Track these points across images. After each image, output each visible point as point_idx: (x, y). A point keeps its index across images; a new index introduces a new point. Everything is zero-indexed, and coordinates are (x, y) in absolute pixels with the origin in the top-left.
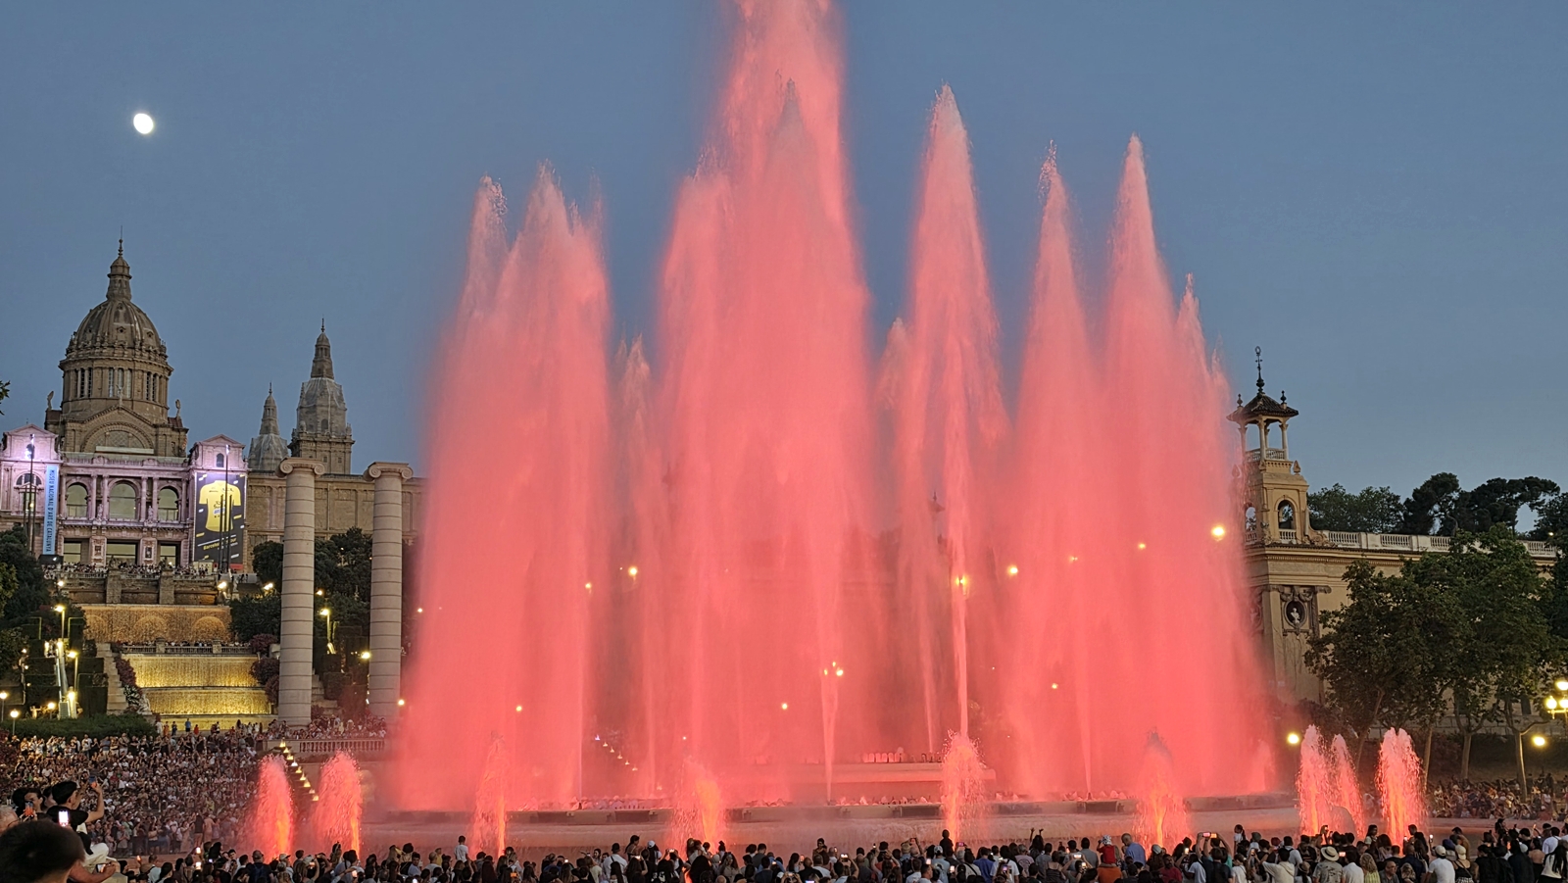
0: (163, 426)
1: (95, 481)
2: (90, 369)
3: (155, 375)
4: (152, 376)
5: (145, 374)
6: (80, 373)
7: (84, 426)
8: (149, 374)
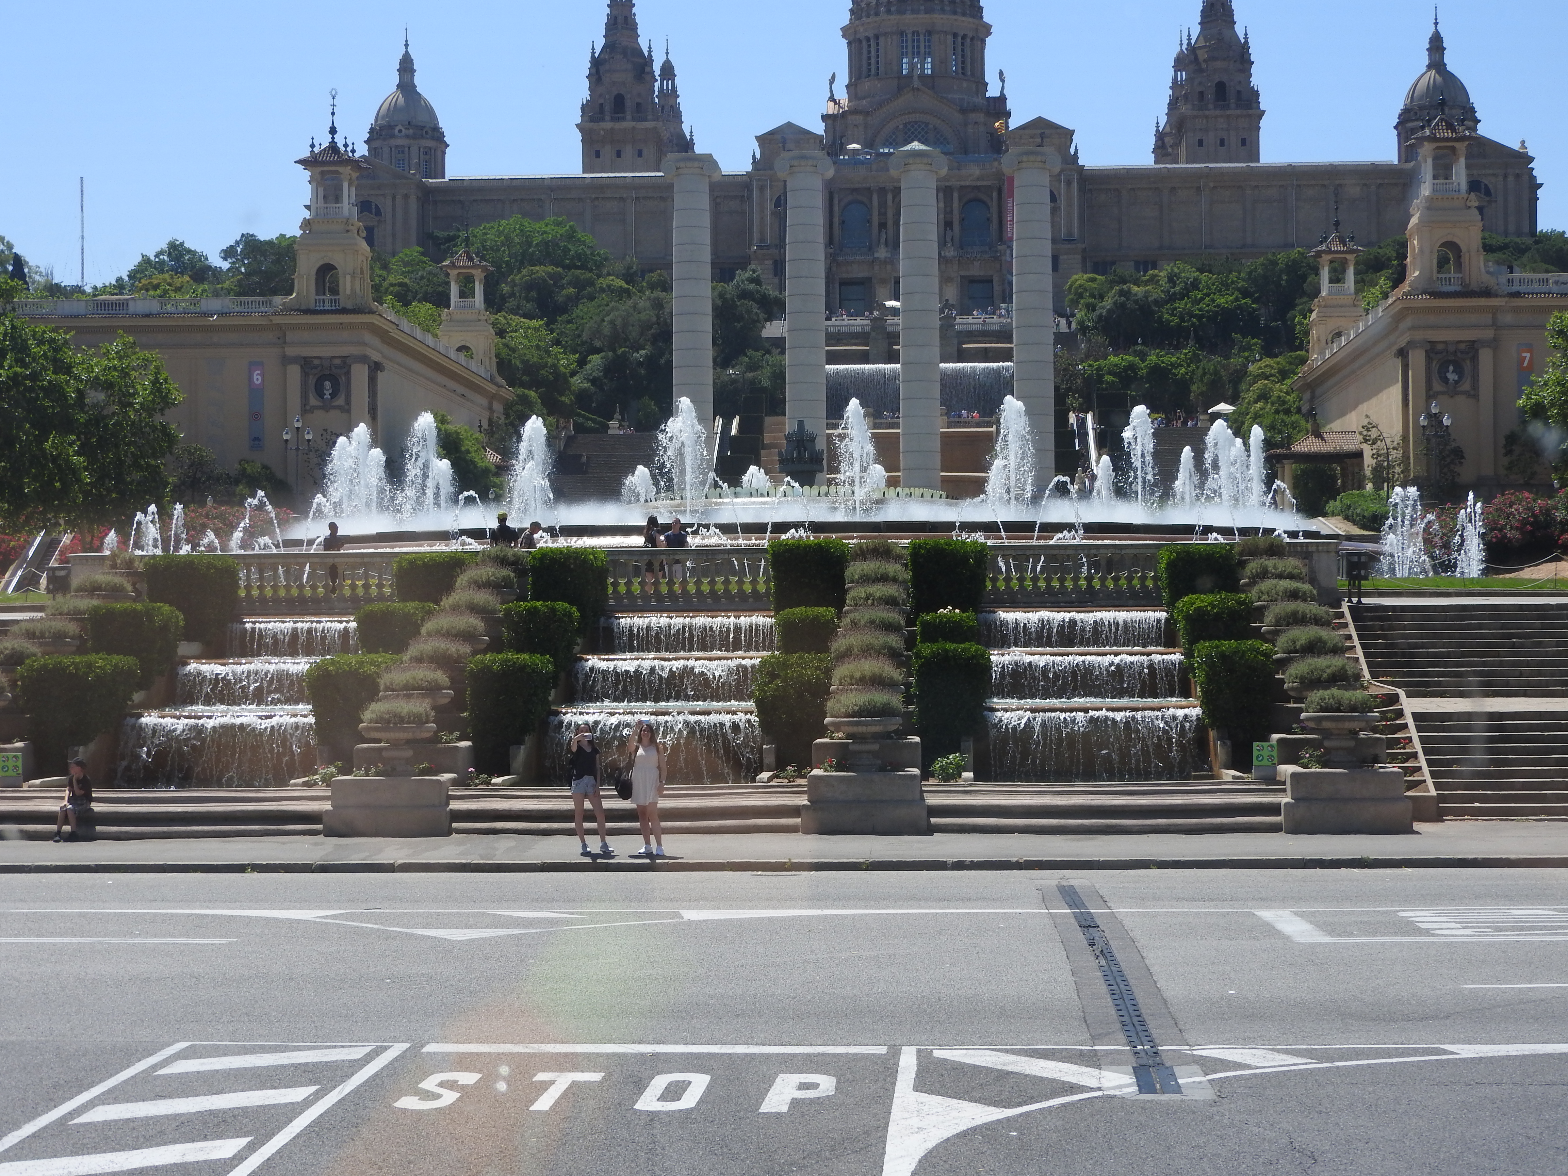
0: (975, 109)
1: (875, 197)
2: (877, 37)
3: (964, 37)
4: (960, 38)
5: (950, 38)
6: (864, 43)
7: (869, 118)
8: (955, 35)
